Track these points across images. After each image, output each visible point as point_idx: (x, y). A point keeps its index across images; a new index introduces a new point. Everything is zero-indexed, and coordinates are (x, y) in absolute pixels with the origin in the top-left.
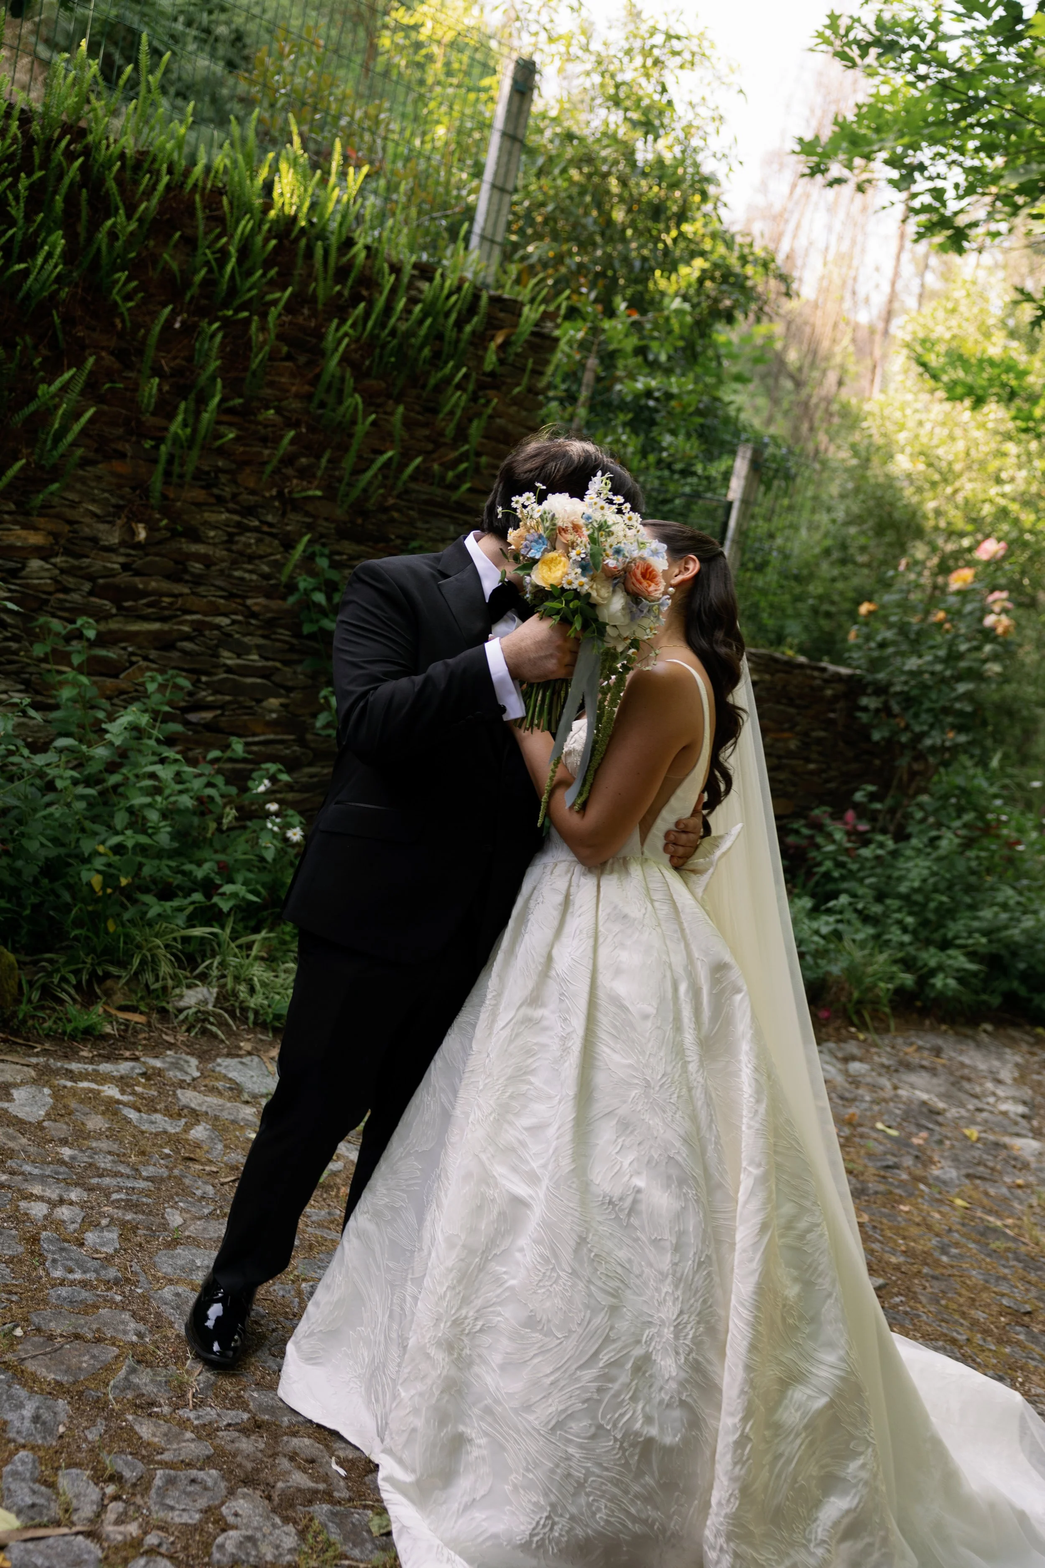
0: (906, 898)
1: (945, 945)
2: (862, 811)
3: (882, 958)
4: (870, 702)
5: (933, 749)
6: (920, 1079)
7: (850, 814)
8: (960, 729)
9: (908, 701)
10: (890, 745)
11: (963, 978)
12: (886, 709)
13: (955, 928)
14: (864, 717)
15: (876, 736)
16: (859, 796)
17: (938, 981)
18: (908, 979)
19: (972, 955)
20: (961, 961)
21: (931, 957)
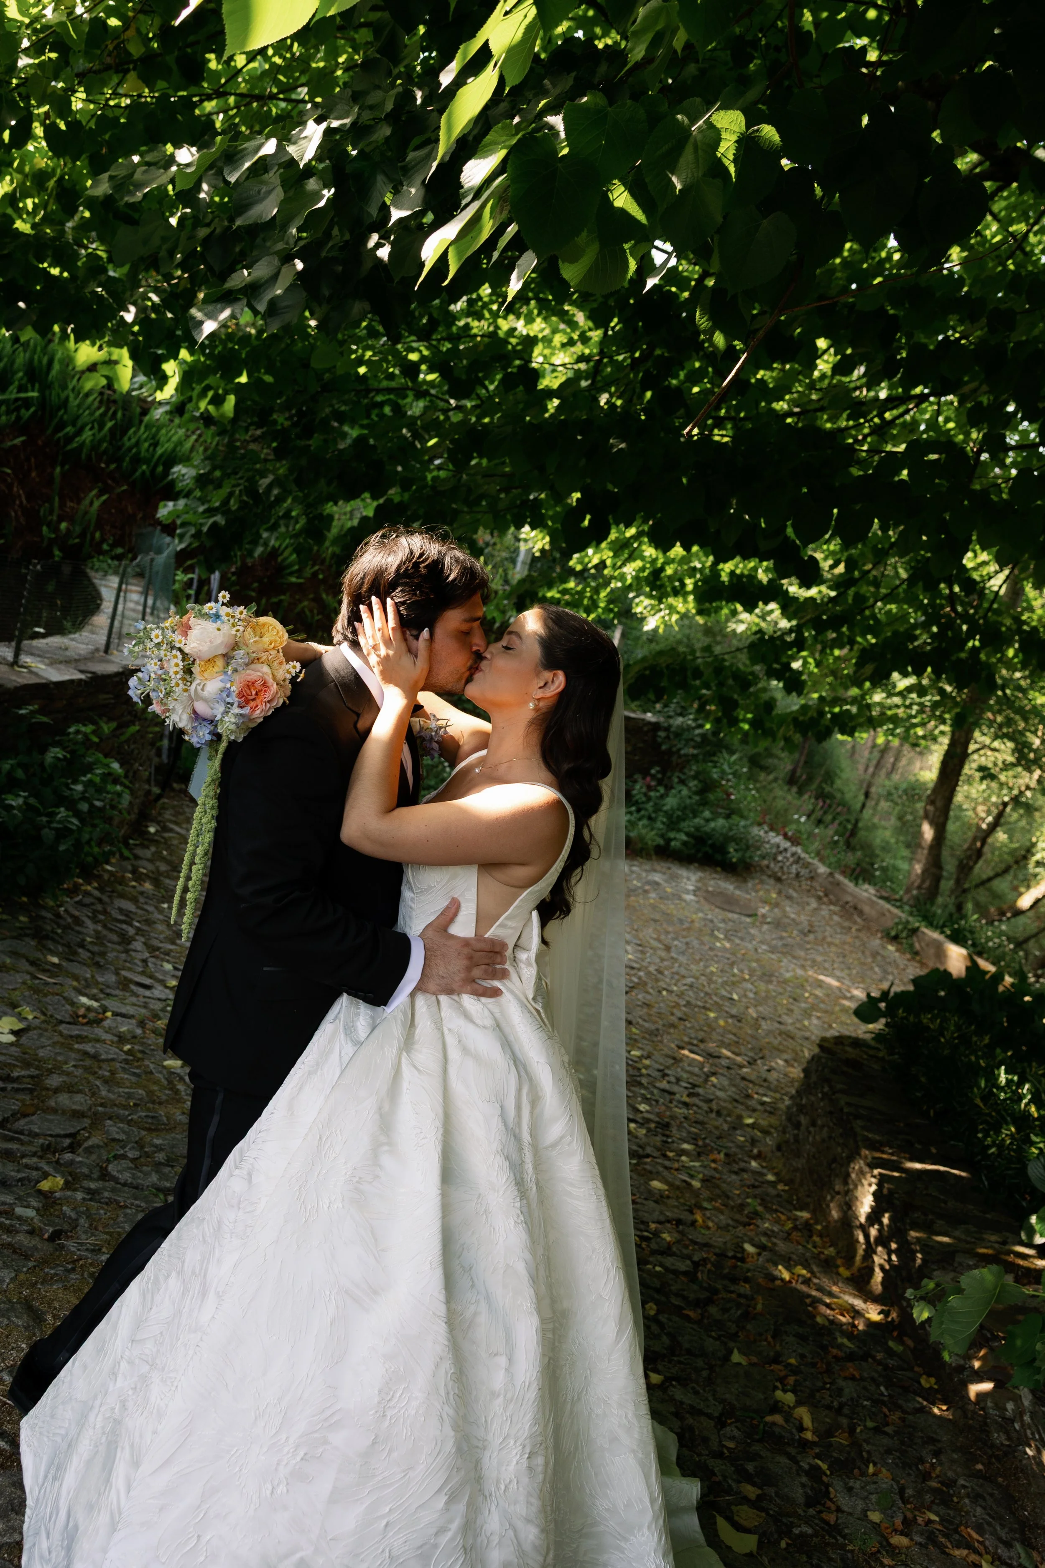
0: (666, 812)
1: (679, 830)
2: (653, 777)
3: (653, 833)
4: (662, 734)
5: (685, 755)
6: (659, 875)
7: (648, 779)
8: (694, 747)
9: (678, 735)
10: (669, 752)
11: (685, 843)
12: (668, 737)
13: (683, 825)
14: (659, 740)
15: (664, 747)
16: (653, 771)
17: (673, 843)
18: (661, 842)
19: (687, 834)
20: (684, 837)
21: (672, 835)
